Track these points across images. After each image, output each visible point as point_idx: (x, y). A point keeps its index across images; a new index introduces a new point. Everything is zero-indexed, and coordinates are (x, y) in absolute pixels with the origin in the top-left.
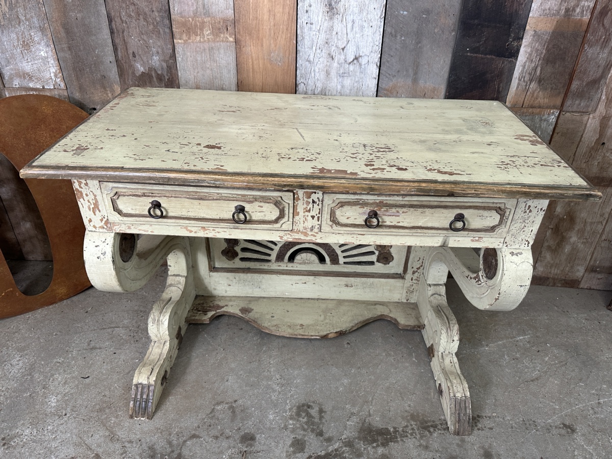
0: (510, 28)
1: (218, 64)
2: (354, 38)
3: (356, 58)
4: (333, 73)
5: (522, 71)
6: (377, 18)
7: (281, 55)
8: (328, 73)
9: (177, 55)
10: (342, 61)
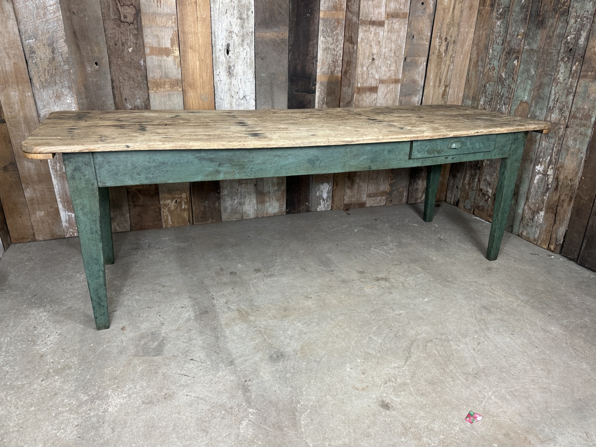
0: (310, 80)
1: (173, 103)
2: (242, 87)
3: (244, 97)
4: (234, 105)
5: (319, 100)
6: (252, 77)
7: (207, 96)
8: (231, 104)
9: (150, 99)
10: (237, 98)
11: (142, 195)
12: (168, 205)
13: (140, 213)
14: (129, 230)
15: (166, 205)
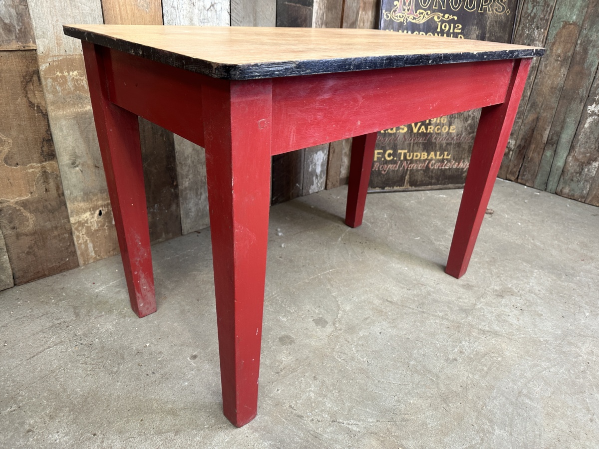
1: (81, 11)
3: (212, 5)
5: (317, 17)
10: (201, 7)
11: (30, 212)
12: (86, 222)
13: (30, 247)
14: (13, 285)
15: (81, 224)
